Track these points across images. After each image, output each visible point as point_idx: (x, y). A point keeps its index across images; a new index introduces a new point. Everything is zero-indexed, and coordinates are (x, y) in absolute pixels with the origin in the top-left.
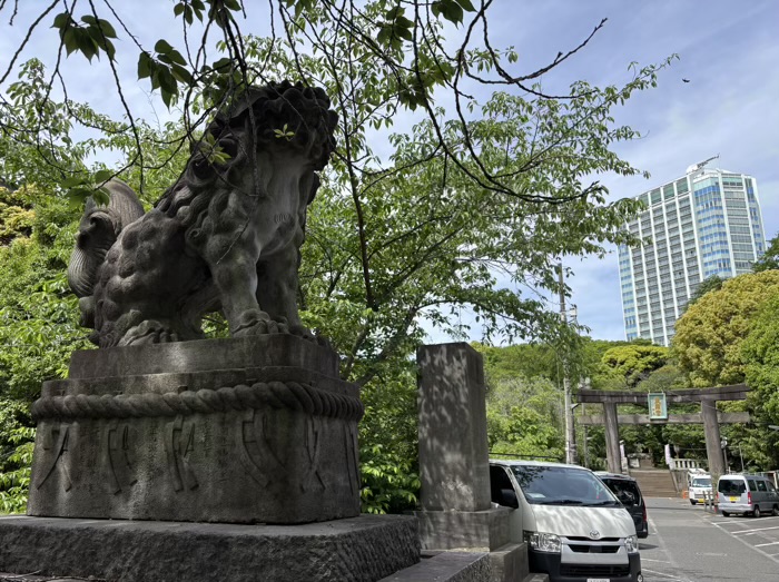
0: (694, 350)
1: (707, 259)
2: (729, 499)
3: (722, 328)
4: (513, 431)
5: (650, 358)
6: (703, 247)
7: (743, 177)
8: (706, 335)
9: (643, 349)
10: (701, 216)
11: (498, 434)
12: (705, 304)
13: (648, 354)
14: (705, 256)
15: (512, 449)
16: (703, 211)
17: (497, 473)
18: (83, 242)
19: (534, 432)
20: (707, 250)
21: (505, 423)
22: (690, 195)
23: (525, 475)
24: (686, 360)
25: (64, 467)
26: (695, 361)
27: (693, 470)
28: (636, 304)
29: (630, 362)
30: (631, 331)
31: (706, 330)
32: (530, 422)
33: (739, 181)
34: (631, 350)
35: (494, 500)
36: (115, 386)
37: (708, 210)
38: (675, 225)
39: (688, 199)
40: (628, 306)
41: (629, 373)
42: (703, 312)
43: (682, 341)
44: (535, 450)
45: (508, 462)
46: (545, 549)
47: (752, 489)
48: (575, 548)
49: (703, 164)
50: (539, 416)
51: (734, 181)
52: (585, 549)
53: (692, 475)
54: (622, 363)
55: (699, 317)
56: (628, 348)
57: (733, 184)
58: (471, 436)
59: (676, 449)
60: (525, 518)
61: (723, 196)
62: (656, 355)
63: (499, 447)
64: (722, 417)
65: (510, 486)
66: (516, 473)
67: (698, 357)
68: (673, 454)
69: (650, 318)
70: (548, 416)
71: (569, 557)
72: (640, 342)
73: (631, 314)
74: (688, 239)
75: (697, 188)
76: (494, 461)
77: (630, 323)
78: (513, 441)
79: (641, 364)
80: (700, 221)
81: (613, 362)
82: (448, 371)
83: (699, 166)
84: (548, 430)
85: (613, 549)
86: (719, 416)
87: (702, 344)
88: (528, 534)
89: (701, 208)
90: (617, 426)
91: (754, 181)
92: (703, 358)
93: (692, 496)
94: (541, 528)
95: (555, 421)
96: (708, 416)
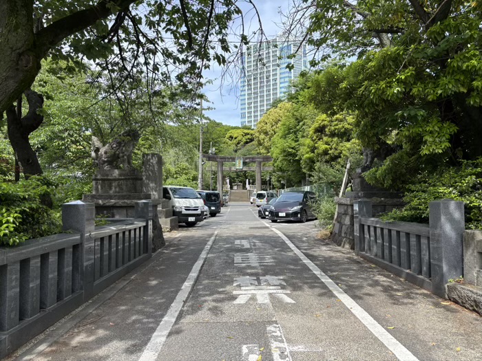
0: (262, 136)
1: (282, 85)
2: (259, 200)
3: (274, 127)
4: (176, 173)
5: (249, 136)
6: (281, 78)
8: (268, 130)
9: (246, 131)
10: (281, 61)
11: (169, 175)
12: (269, 115)
13: (248, 134)
14: (281, 83)
15: (175, 181)
17: (165, 190)
18: (95, 152)
19: (186, 174)
20: (282, 80)
21: (173, 169)
22: (277, 49)
23: (175, 191)
24: (259, 141)
25: (99, 187)
26: (262, 141)
28: (247, 106)
29: (239, 138)
30: (243, 120)
31: (268, 127)
32: (184, 169)
34: (240, 132)
35: (164, 198)
36: (107, 175)
40: (243, 107)
41: (239, 143)
42: (268, 118)
43: (258, 131)
44: (186, 182)
45: (169, 187)
46: (178, 210)
47: (268, 196)
48: (186, 210)
50: (189, 166)
52: (189, 210)
54: (236, 138)
55: (266, 121)
56: (239, 131)
58: (158, 180)
60: (173, 202)
62: (252, 135)
63: (169, 181)
65: (169, 193)
66: (171, 190)
67: (263, 140)
68: (249, 184)
69: (253, 114)
70: (193, 167)
71: (184, 212)
72: (245, 128)
73: (243, 111)
74: (274, 73)
76: (164, 187)
77: (243, 116)
78: (177, 177)
79: (244, 140)
80: (281, 64)
81: (231, 137)
82: (151, 161)
84: (193, 173)
85: (197, 210)
86: (262, 167)
87: (266, 133)
88: (173, 207)
90: (222, 171)
92: (265, 140)
94: (177, 205)
95: (196, 168)
96: (258, 168)
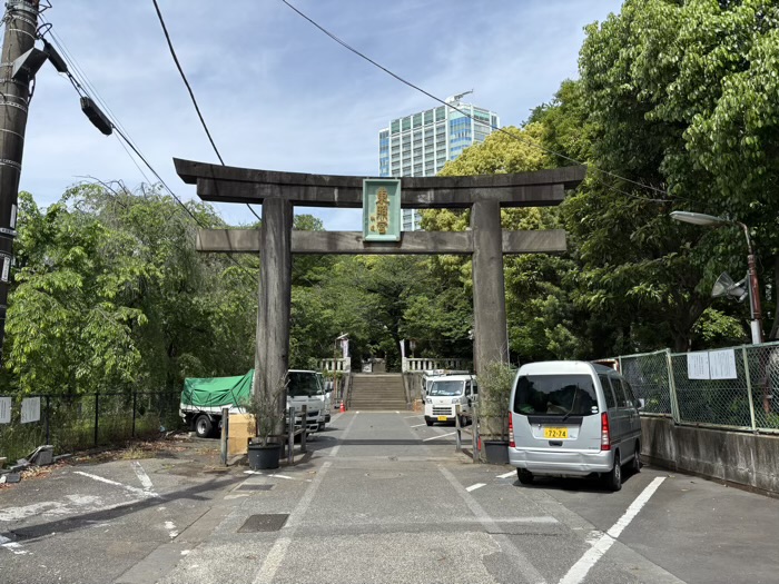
7: (491, 114)
10: (454, 145)
16: (455, 140)
22: (446, 123)
27: (430, 372)
33: (485, 116)
37: (459, 139)
38: (431, 151)
39: (444, 127)
49: (459, 97)
51: (482, 115)
53: (428, 379)
57: (481, 118)
59: (412, 346)
61: (473, 128)
64: (511, 238)
68: (409, 353)
75: (452, 118)
80: (452, 149)
83: (456, 97)
86: (505, 236)
89: (454, 137)
91: (498, 119)
93: (428, 411)
96: (485, 235)
